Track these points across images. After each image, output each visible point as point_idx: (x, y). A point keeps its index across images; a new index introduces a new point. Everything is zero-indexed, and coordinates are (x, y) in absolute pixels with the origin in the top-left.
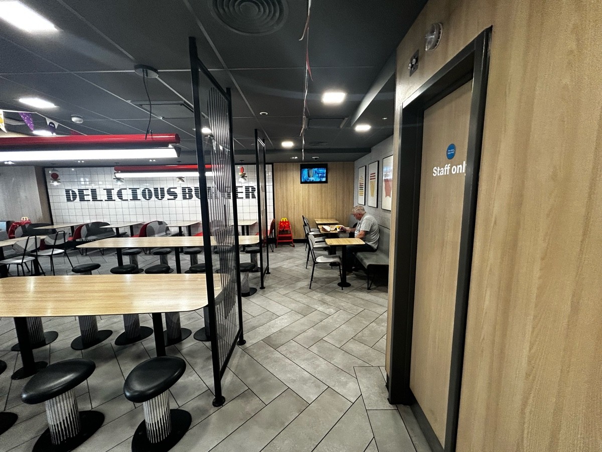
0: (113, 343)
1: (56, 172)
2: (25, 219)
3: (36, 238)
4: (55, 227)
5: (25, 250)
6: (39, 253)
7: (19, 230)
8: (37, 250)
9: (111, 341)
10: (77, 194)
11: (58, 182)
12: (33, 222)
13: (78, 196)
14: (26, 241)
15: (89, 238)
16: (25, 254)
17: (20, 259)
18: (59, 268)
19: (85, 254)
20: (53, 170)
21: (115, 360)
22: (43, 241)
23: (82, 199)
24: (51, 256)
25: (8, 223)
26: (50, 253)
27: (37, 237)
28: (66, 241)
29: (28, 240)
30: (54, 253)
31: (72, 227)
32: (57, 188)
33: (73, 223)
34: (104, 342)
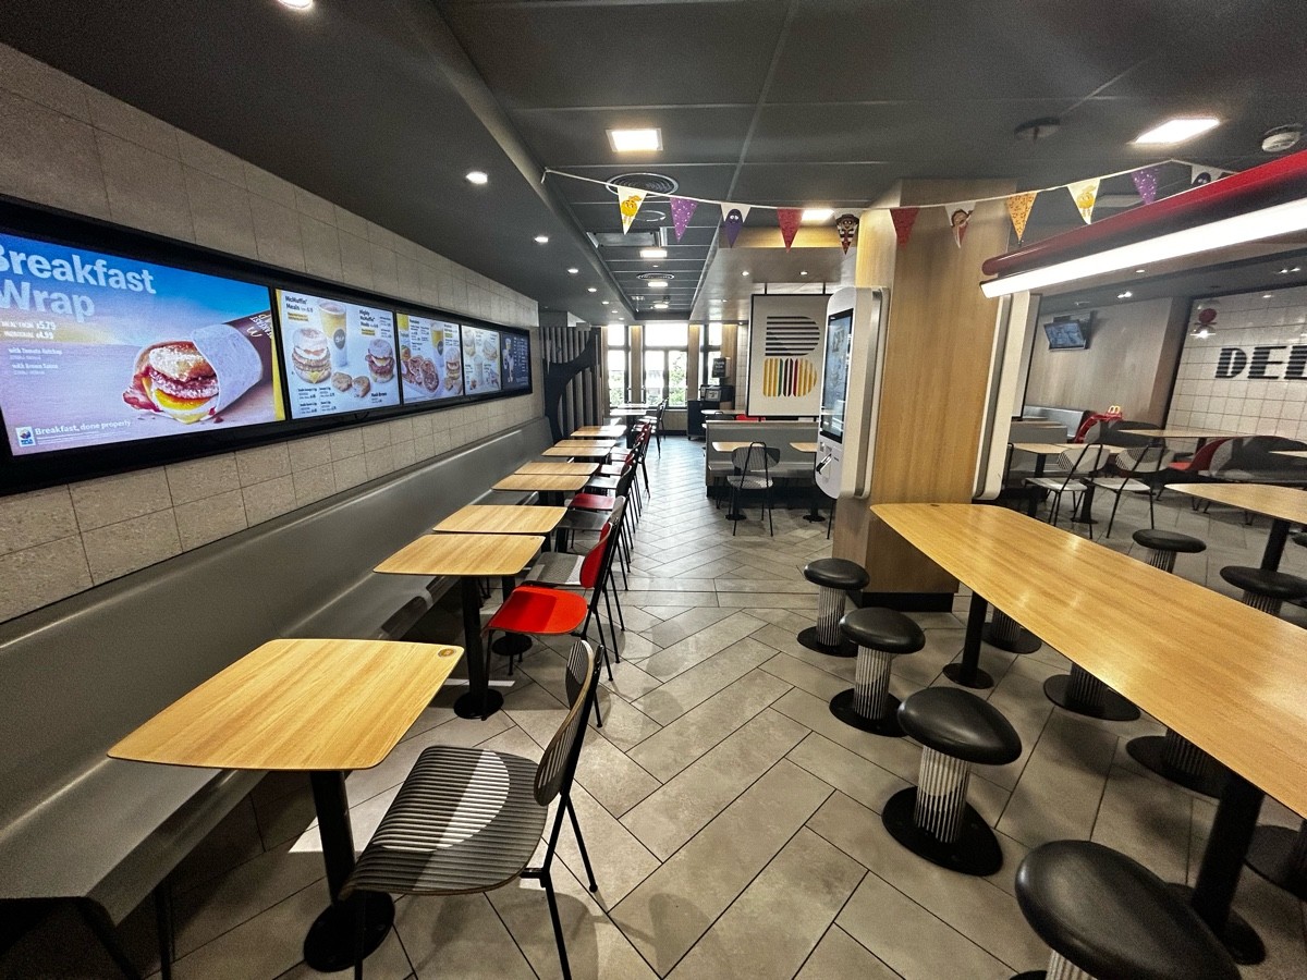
0: (1125, 740)
1: (1212, 307)
2: (1115, 410)
3: (1100, 450)
4: (1167, 433)
5: (1074, 468)
6: (1097, 481)
7: (1095, 430)
8: (1095, 474)
9: (1124, 733)
10: (1250, 360)
11: (1211, 330)
12: (1125, 419)
13: (1248, 366)
14: (1081, 452)
15: (1230, 474)
16: (1072, 475)
17: (1059, 482)
18: (1125, 521)
19: (1203, 510)
20: (1210, 302)
21: (1101, 782)
22: (1113, 457)
23: (1257, 373)
24: (1119, 493)
25: (1087, 414)
26: (1118, 487)
27: (1105, 447)
28: (1162, 468)
29: (1085, 450)
30: (1126, 487)
31: (1202, 440)
32: (1203, 344)
33: (1210, 430)
34: (1106, 724)
